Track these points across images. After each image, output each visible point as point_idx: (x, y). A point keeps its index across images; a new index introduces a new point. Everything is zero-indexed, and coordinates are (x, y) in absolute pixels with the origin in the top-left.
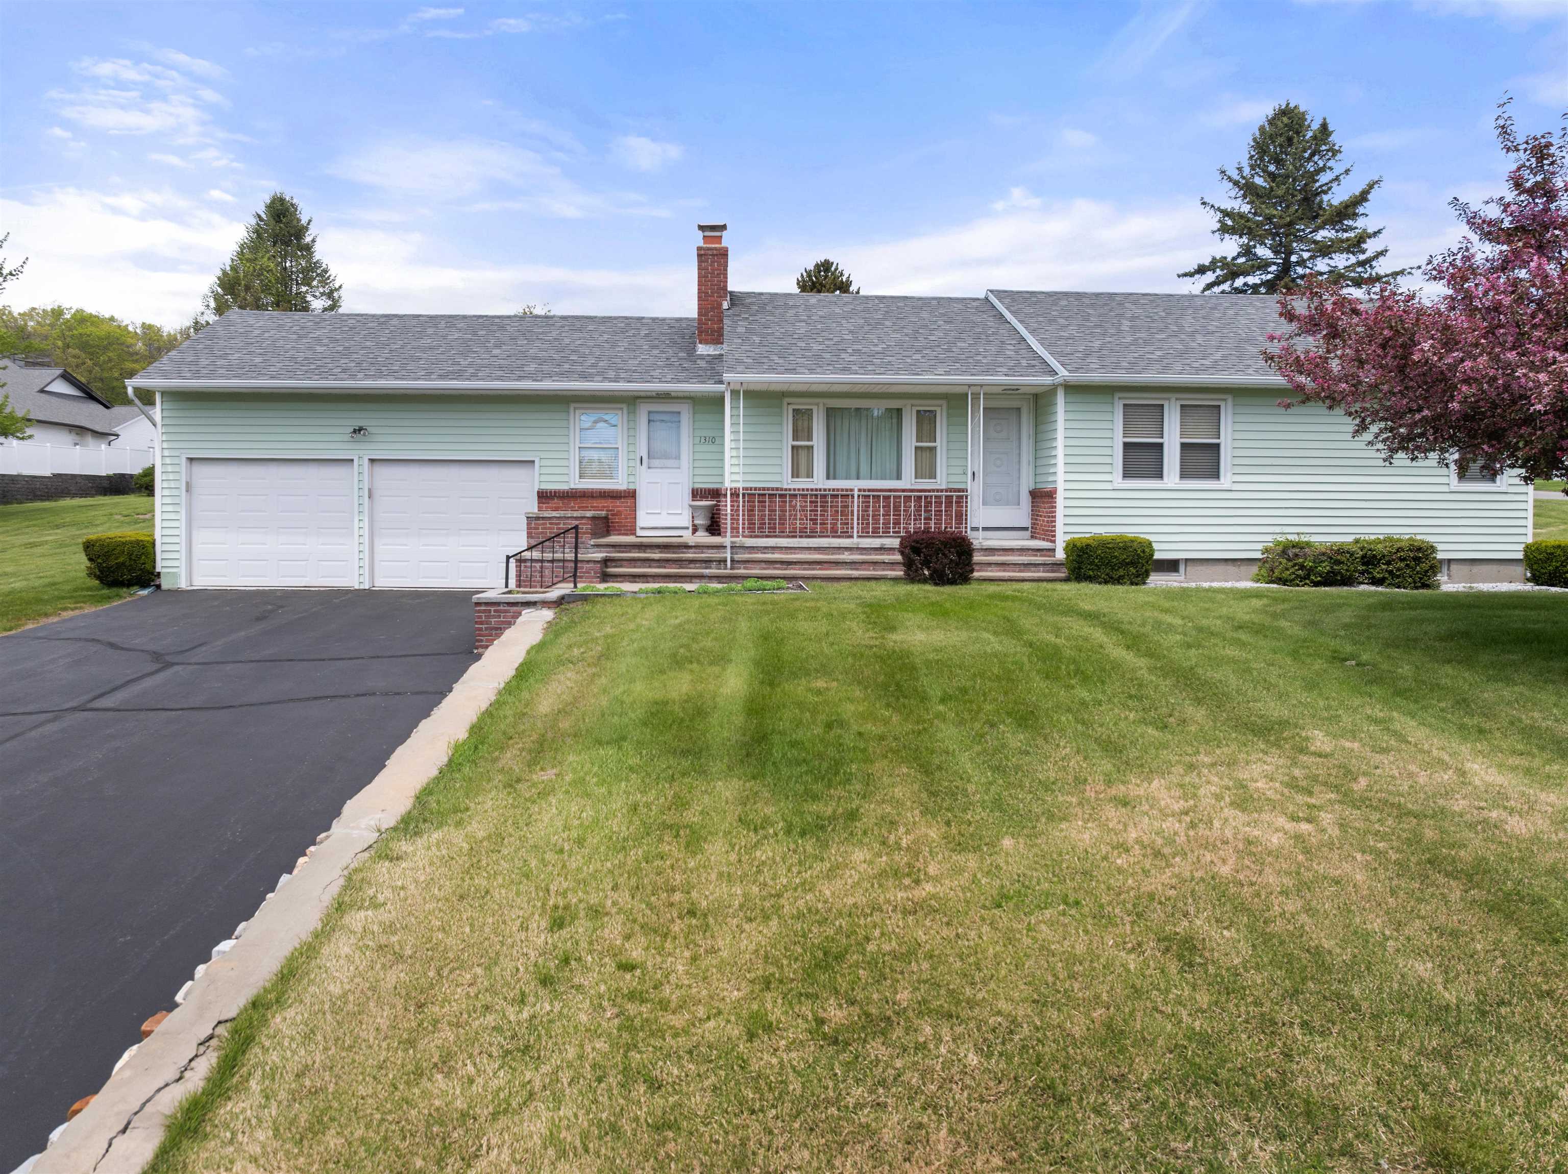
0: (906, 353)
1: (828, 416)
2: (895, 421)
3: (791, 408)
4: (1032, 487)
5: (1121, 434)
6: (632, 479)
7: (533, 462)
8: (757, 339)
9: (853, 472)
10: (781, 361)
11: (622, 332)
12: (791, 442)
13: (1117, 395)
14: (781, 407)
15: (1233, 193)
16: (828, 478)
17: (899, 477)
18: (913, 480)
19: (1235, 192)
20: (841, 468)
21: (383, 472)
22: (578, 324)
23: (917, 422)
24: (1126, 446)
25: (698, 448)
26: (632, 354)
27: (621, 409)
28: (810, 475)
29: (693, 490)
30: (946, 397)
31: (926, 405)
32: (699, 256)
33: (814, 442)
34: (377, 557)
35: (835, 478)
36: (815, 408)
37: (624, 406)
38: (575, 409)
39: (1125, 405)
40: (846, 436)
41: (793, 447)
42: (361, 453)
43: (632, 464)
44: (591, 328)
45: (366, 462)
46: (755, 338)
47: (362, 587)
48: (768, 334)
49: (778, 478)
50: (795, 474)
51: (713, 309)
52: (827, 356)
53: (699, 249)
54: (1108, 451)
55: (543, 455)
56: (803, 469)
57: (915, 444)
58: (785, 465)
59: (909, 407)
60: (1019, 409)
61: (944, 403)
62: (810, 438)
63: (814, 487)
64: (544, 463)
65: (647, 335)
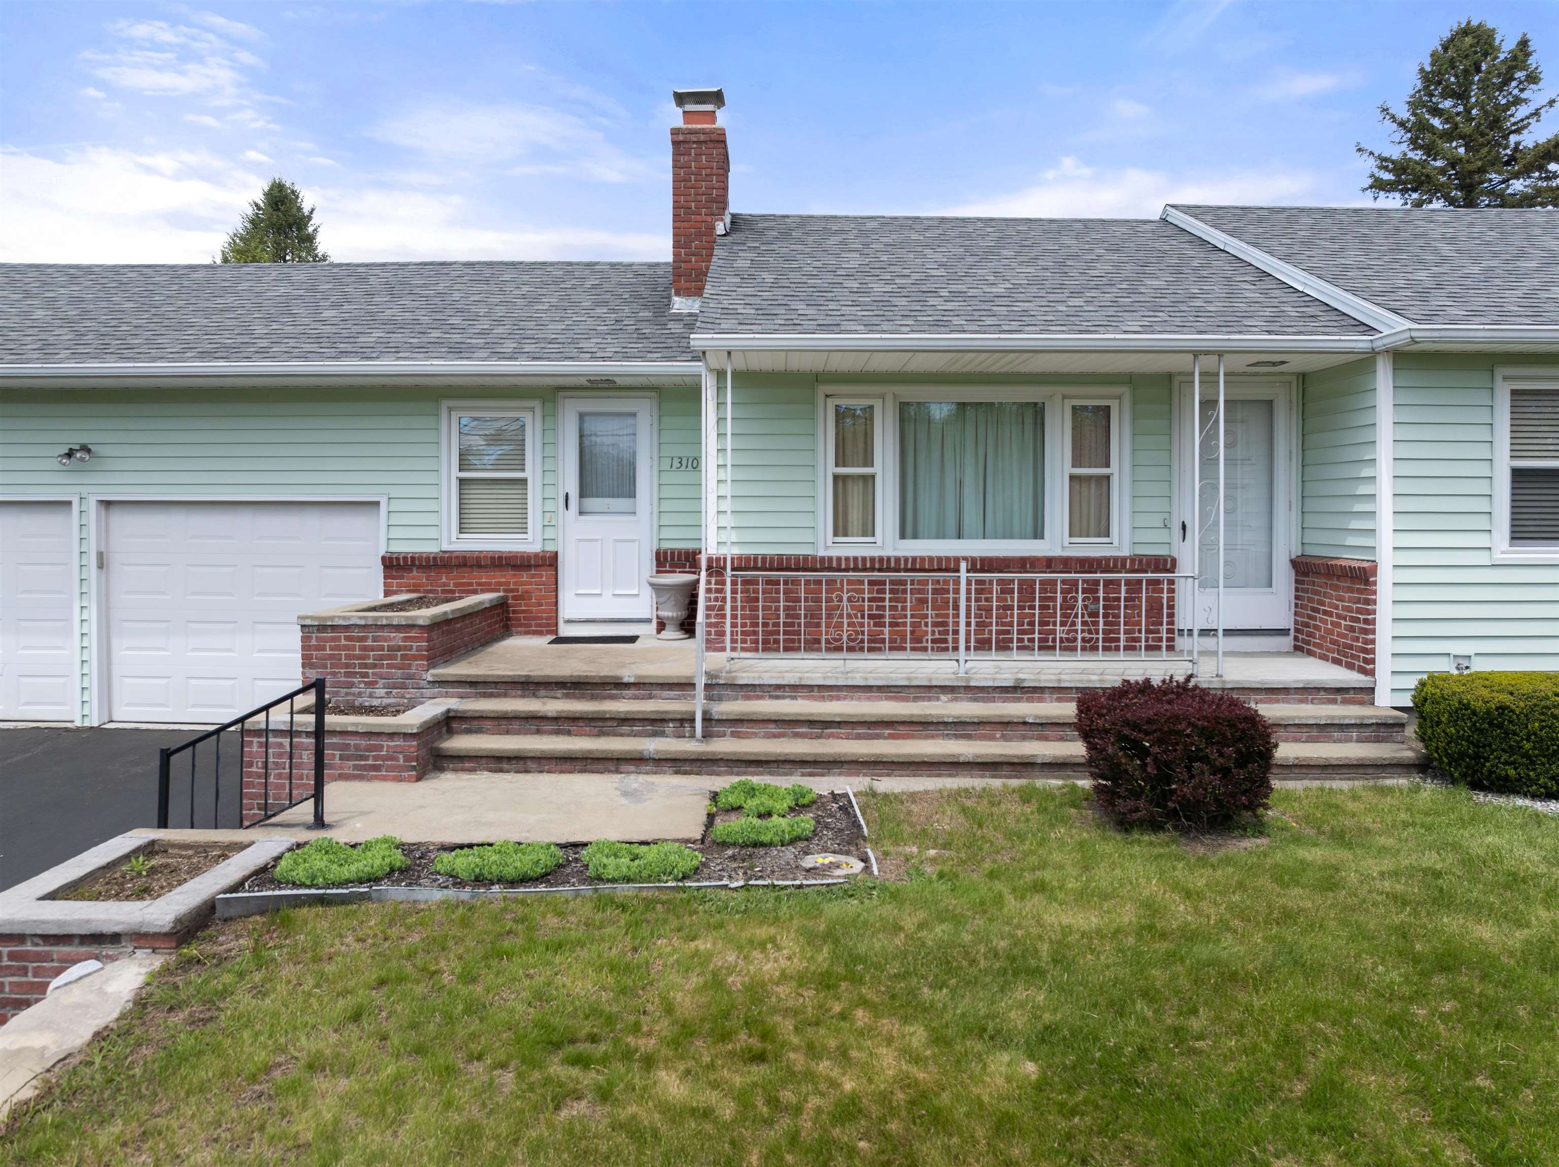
0: (1052, 297)
1: (902, 420)
2: (1029, 427)
3: (831, 403)
4: (1296, 551)
5: (1508, 454)
6: (550, 533)
7: (377, 503)
8: (769, 278)
9: (951, 524)
10: (811, 311)
11: (555, 283)
12: (832, 469)
13: (1500, 372)
14: (813, 403)
15: (1397, 137)
16: (903, 536)
17: (1038, 533)
18: (1067, 540)
19: (1400, 134)
20: (927, 514)
21: (122, 521)
22: (487, 272)
23: (1074, 429)
24: (1517, 474)
25: (667, 478)
26: (557, 315)
27: (532, 409)
28: (868, 529)
29: (658, 554)
30: (1129, 379)
31: (1092, 397)
32: (675, 143)
33: (877, 469)
34: (116, 671)
35: (915, 536)
36: (878, 404)
37: (537, 404)
38: (450, 410)
39: (1514, 392)
40: (936, 454)
41: (836, 478)
42: (84, 490)
43: (550, 506)
44: (507, 277)
45: (92, 505)
46: (765, 275)
47: (87, 724)
48: (792, 270)
49: (808, 536)
50: (841, 528)
51: (699, 235)
52: (903, 302)
53: (675, 132)
54: (1482, 487)
55: (395, 492)
56: (855, 517)
57: (1069, 470)
58: (821, 512)
59: (1058, 399)
60: (1269, 404)
61: (1125, 391)
62: (868, 461)
63: (876, 553)
64: (395, 506)
65: (594, 287)
